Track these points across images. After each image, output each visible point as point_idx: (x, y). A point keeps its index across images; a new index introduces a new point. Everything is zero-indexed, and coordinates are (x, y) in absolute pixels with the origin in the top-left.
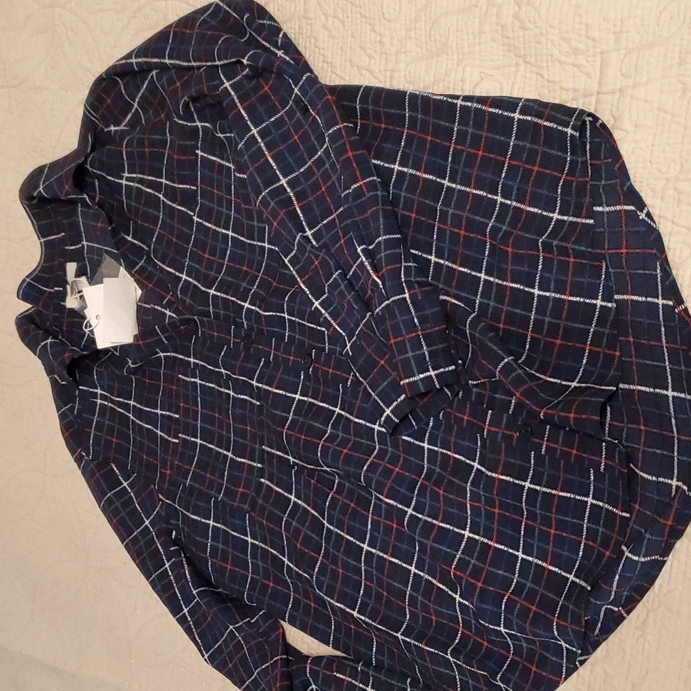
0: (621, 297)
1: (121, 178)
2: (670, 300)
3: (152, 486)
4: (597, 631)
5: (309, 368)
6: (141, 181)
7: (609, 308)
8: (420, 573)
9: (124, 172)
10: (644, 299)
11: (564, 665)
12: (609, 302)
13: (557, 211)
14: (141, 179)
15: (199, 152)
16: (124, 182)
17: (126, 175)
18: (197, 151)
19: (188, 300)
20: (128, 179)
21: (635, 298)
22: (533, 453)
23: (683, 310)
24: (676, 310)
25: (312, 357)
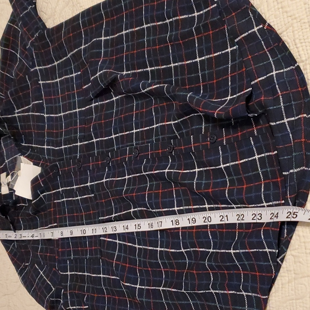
0: (238, 39)
1: (15, 114)
2: (260, 25)
3: (54, 269)
4: (285, 235)
5: (109, 163)
6: (23, 112)
7: (235, 49)
8: (187, 250)
9: (15, 110)
10: (247, 33)
11: (272, 265)
12: (234, 46)
13: (195, 11)
14: (23, 110)
15: (41, 82)
16: (16, 115)
17: (17, 111)
18: (39, 82)
19: (52, 158)
20: (18, 113)
21: (243, 35)
22: (220, 147)
23: (268, 26)
24: (265, 28)
25: (109, 157)
